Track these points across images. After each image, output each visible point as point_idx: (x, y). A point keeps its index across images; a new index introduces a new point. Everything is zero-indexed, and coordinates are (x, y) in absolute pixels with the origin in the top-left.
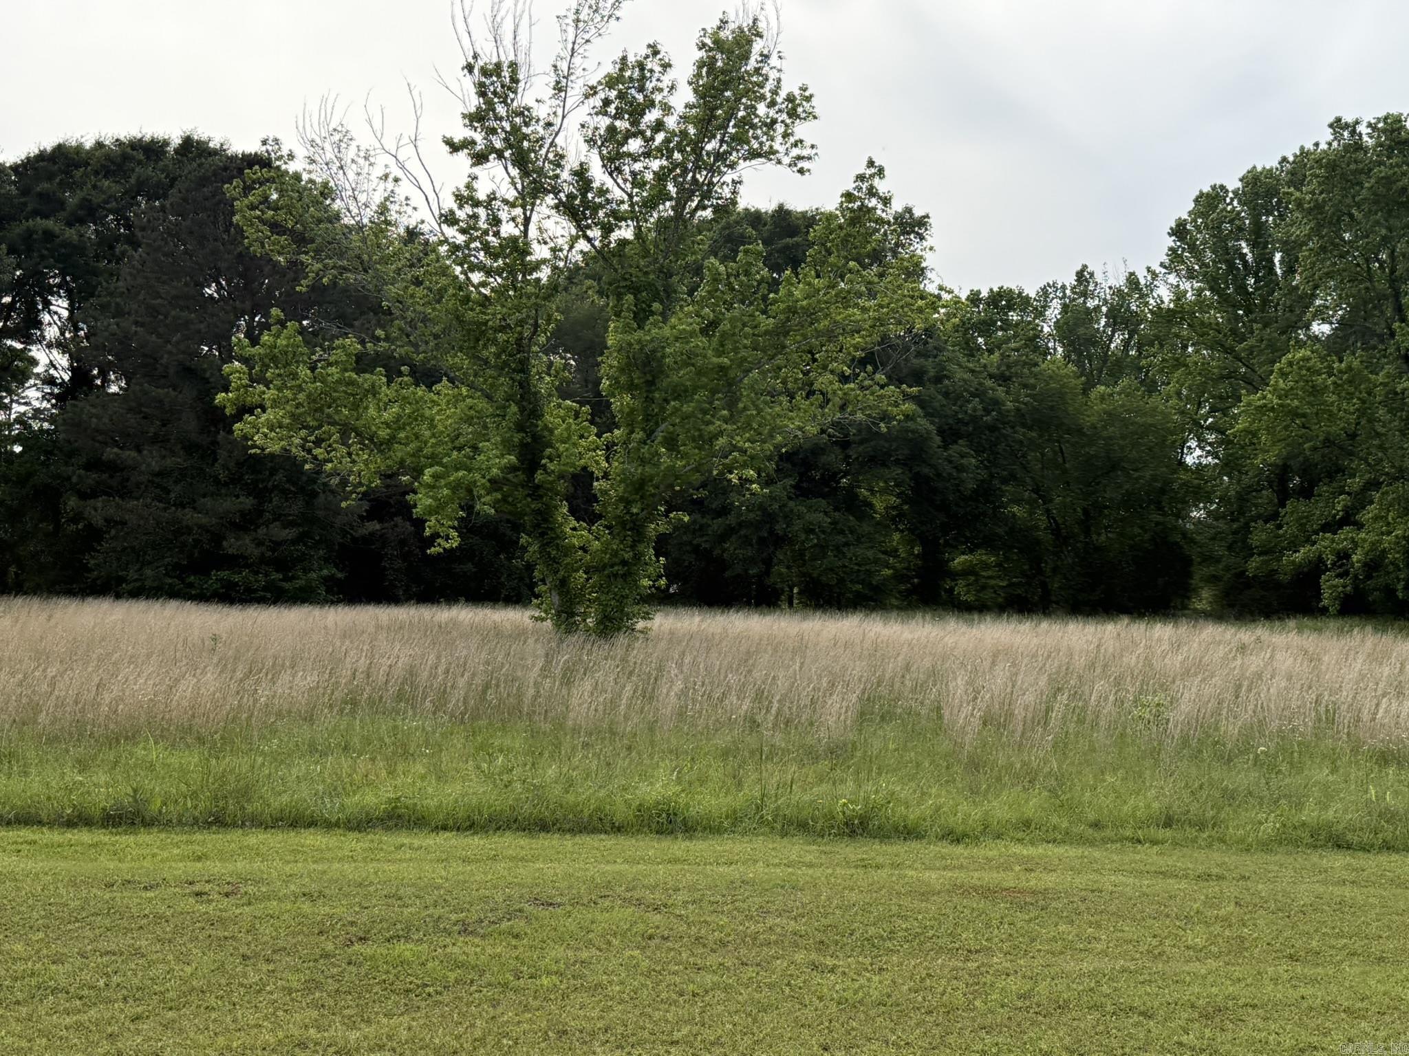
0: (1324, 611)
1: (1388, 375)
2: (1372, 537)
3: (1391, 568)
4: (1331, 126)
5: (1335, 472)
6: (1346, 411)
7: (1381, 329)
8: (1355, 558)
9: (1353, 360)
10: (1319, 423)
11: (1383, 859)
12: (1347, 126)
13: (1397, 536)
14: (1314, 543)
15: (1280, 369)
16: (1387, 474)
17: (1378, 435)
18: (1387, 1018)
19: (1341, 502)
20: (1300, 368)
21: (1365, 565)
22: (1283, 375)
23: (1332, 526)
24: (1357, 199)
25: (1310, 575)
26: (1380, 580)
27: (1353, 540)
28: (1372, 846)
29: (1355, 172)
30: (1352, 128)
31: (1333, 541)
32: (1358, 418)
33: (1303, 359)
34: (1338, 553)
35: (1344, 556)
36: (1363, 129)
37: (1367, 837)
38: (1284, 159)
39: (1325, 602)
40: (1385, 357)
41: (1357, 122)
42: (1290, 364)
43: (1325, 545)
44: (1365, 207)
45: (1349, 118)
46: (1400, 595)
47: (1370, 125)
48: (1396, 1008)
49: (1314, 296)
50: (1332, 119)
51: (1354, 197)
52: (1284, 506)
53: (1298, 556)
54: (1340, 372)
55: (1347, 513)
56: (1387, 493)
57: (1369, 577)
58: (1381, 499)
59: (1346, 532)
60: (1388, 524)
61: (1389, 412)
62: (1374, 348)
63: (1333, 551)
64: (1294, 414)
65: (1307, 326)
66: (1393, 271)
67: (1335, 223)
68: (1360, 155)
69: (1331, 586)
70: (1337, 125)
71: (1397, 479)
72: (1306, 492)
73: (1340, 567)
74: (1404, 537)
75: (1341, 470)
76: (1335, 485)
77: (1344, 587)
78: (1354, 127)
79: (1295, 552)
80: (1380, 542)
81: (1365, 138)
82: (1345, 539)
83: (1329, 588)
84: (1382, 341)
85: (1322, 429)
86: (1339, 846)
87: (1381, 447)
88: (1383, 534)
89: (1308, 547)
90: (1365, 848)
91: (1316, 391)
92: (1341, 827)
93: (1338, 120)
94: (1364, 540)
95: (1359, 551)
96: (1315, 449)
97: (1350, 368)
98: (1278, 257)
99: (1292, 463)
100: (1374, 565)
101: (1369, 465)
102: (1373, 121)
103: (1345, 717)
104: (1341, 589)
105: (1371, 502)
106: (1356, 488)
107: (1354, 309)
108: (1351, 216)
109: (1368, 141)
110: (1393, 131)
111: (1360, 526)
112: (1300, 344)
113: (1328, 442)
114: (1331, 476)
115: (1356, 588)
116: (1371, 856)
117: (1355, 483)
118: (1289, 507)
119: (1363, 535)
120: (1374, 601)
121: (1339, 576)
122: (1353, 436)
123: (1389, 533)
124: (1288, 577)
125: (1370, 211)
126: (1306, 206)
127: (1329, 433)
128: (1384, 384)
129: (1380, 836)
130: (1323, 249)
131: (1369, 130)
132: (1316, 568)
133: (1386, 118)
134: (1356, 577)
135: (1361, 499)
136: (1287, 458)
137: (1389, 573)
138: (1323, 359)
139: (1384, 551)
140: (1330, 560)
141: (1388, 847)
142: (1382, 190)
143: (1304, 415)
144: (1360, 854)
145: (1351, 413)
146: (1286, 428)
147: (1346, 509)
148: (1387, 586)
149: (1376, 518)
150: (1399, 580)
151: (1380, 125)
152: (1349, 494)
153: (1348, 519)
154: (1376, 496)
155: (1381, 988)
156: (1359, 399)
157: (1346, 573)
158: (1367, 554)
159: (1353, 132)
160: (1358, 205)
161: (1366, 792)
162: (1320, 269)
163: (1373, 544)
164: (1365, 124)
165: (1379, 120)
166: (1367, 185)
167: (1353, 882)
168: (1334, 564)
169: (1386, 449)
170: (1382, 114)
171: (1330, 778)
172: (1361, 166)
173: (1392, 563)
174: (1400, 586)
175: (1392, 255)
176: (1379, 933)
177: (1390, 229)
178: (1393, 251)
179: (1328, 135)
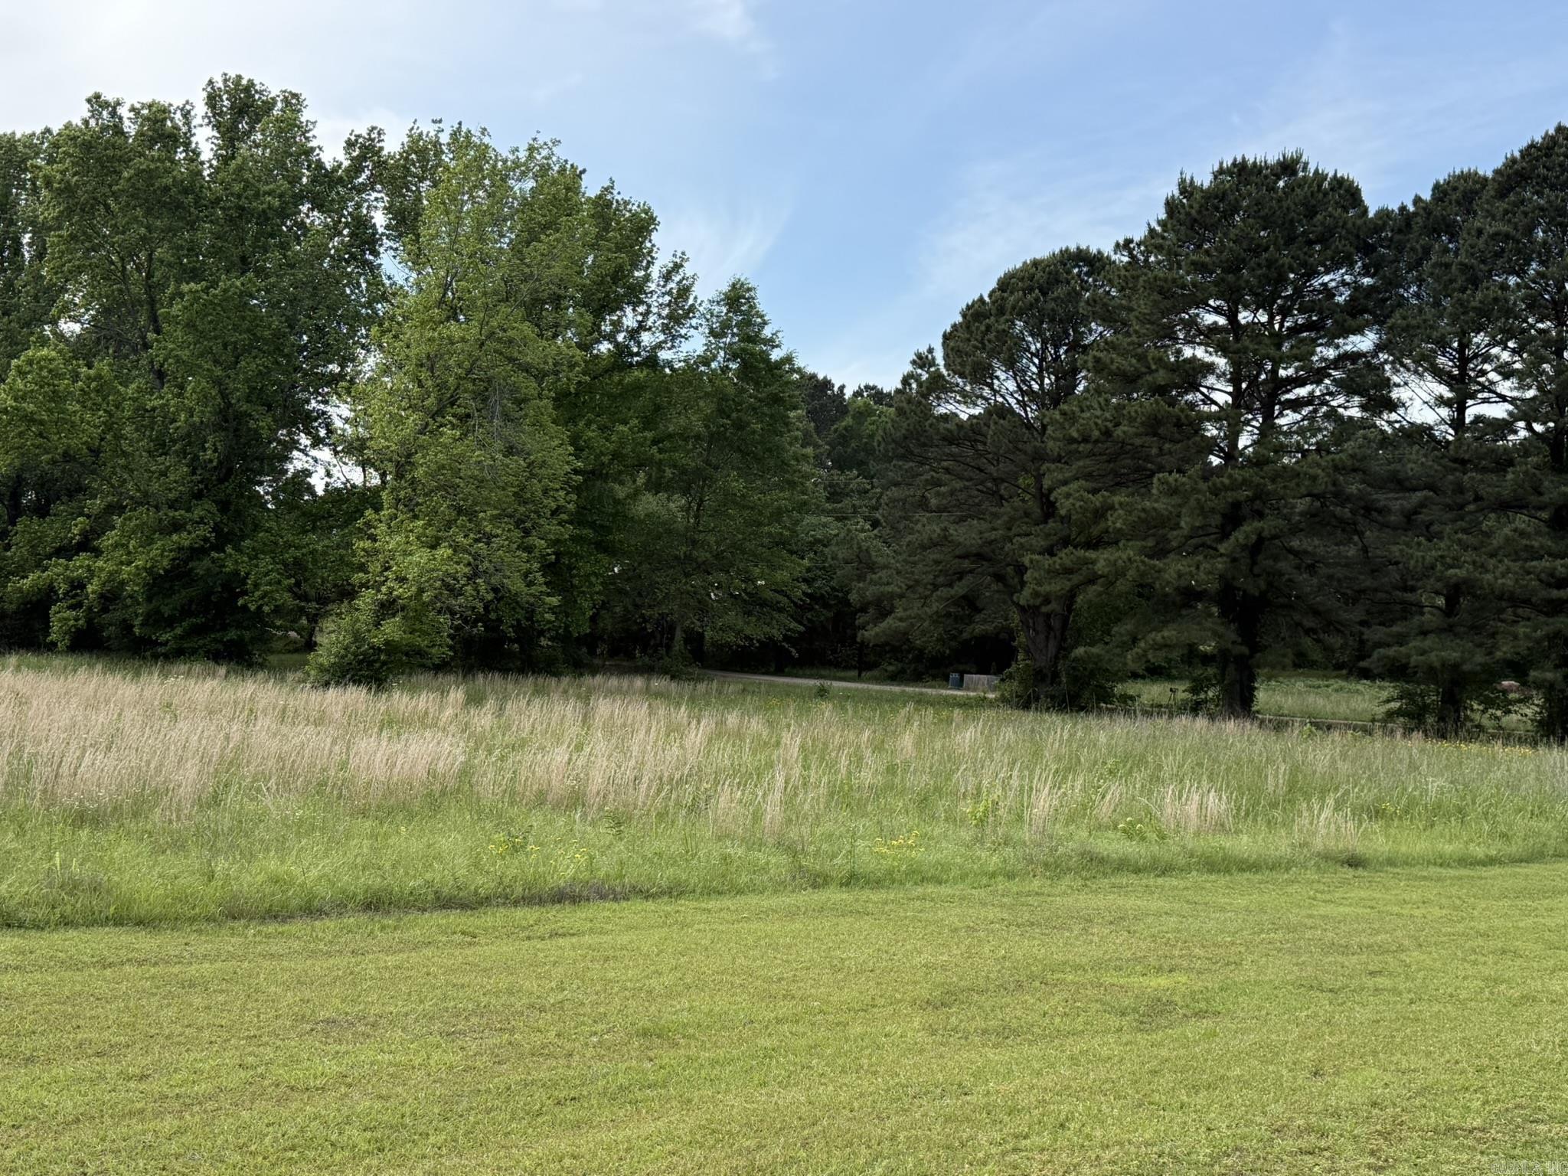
0: (51, 647)
1: (139, 390)
2: (110, 567)
3: (129, 601)
4: (89, 101)
5: (76, 491)
6: (90, 424)
7: (134, 337)
8: (90, 588)
9: (103, 366)
10: (59, 433)
11: (57, 937)
12: (106, 104)
13: (137, 567)
14: (45, 569)
15: (18, 367)
16: (132, 498)
17: (125, 454)
18: (22, 1132)
19: (77, 527)
20: (41, 369)
21: (102, 596)
22: (21, 373)
23: (66, 551)
24: (115, 188)
25: (39, 606)
26: (116, 615)
27: (89, 568)
28: (48, 923)
29: (111, 159)
30: (113, 108)
31: (67, 568)
32: (103, 432)
33: (45, 358)
34: (72, 582)
35: (78, 585)
36: (124, 112)
37: (41, 913)
38: (48, 131)
39: (53, 637)
40: (136, 367)
41: (118, 103)
42: (30, 362)
43: (57, 571)
44: (123, 199)
45: (109, 96)
46: (137, 631)
47: (133, 109)
48: (35, 1118)
49: (63, 290)
50: (90, 94)
51: (110, 186)
52: (14, 524)
53: (26, 583)
54: (89, 378)
55: (86, 537)
56: (130, 519)
57: (105, 610)
58: (123, 525)
59: (82, 559)
60: (129, 553)
61: (137, 430)
62: (126, 357)
63: (67, 579)
64: (30, 419)
65: (54, 322)
66: (149, 276)
67: (87, 210)
68: (120, 141)
69: (61, 619)
70: (96, 101)
71: (142, 504)
72: (41, 510)
73: (73, 597)
74: (145, 569)
75: (81, 489)
76: (74, 504)
77: (76, 620)
78: (114, 108)
79: (23, 578)
80: (118, 572)
81: (126, 123)
82: (81, 567)
83: (59, 620)
84: (135, 351)
85: (61, 442)
86: (9, 926)
87: (125, 467)
88: (122, 563)
89: (38, 573)
90: (38, 926)
91: (56, 397)
92: (13, 903)
93: (97, 96)
94: (101, 569)
95: (95, 581)
96: (54, 462)
97: (98, 377)
98: (26, 238)
99: (27, 475)
100: (110, 597)
101: (113, 486)
102: (138, 106)
103: (41, 772)
104: (72, 623)
105: (113, 528)
106: (95, 510)
107: (106, 311)
108: (107, 207)
109: (130, 128)
110: (156, 121)
111: (97, 552)
112: (43, 342)
113: (67, 456)
114: (71, 495)
115: (89, 621)
116: (45, 934)
117: (96, 504)
118: (19, 527)
119: (100, 563)
120: (109, 638)
121: (72, 607)
122: (95, 452)
123: (129, 563)
124: (14, 607)
125: (128, 205)
126: (56, 185)
127: (69, 446)
128: (135, 400)
129: (57, 911)
130: (73, 237)
131: (132, 115)
132: (45, 599)
133: (150, 106)
134: (90, 609)
135: (100, 525)
136: (23, 468)
137: (128, 607)
138: (67, 362)
139: (123, 583)
140: (62, 588)
141: (66, 923)
142: (141, 184)
143: (42, 423)
144: (33, 933)
145: (95, 426)
146: (21, 435)
147: (84, 534)
148: (124, 620)
149: (116, 546)
150: (137, 615)
151: (145, 112)
152: (88, 516)
153: (86, 544)
154: (118, 521)
155: (22, 1095)
156: (105, 411)
157: (79, 605)
158: (104, 584)
159: (113, 114)
160: (115, 195)
161: (51, 858)
162: (70, 261)
163: (111, 573)
164: (127, 106)
165: (143, 106)
166: (126, 174)
167: (16, 968)
168: (66, 594)
169: (132, 471)
170: (147, 100)
171: (14, 845)
172: (118, 153)
173: (131, 596)
174: (137, 622)
175: (150, 258)
176: (33, 1028)
177: (149, 228)
178: (150, 255)
179: (84, 111)
